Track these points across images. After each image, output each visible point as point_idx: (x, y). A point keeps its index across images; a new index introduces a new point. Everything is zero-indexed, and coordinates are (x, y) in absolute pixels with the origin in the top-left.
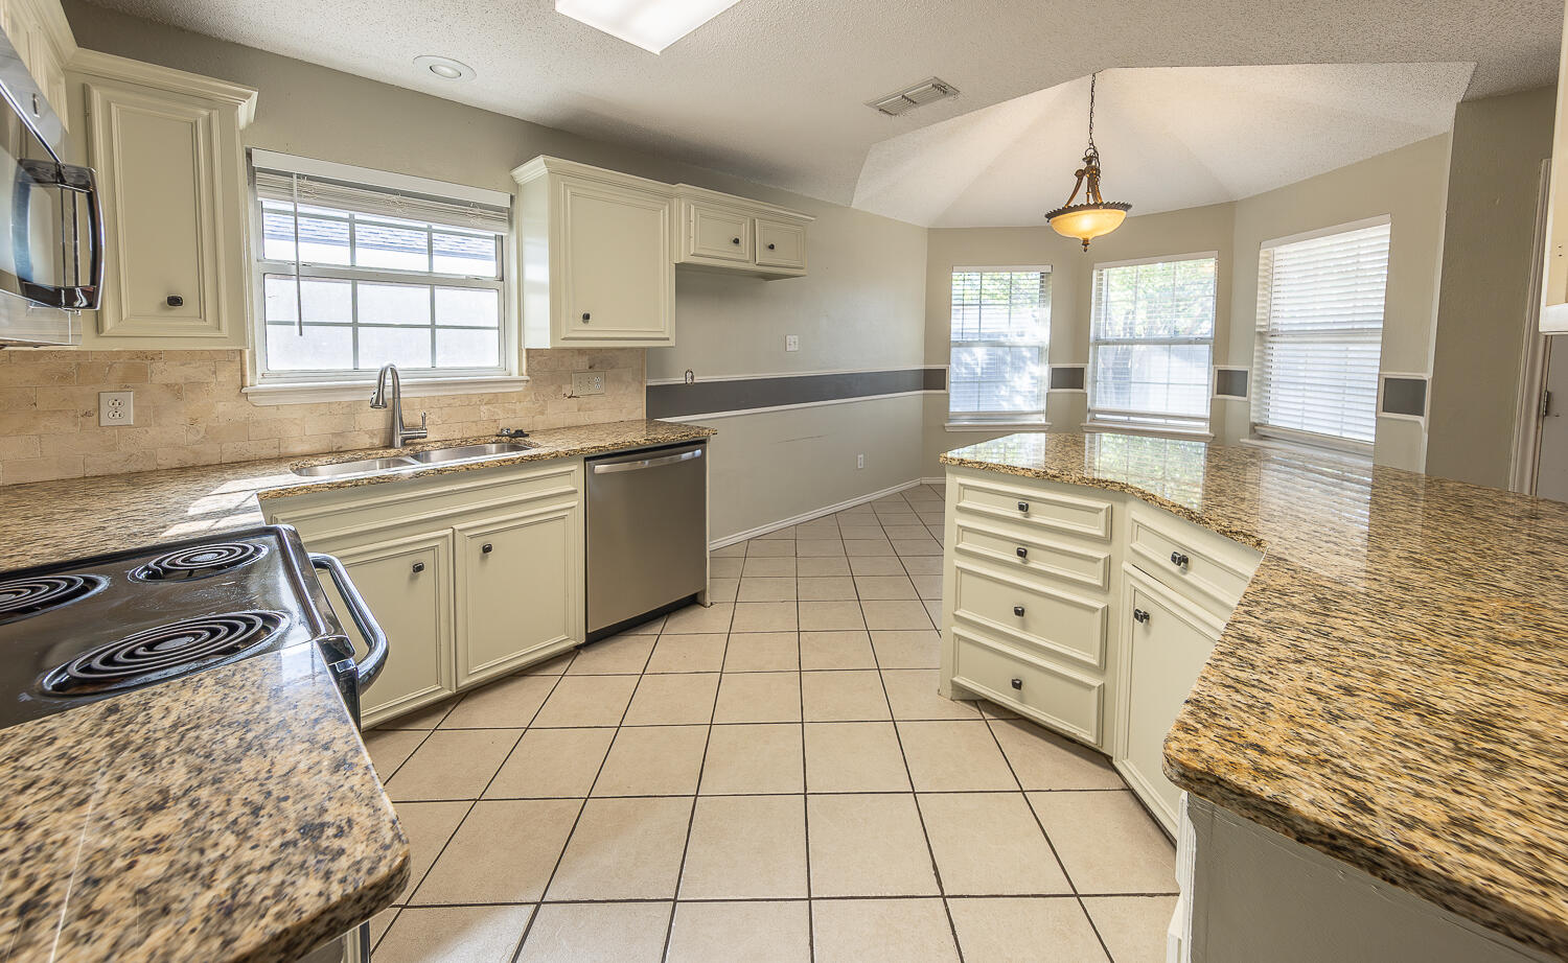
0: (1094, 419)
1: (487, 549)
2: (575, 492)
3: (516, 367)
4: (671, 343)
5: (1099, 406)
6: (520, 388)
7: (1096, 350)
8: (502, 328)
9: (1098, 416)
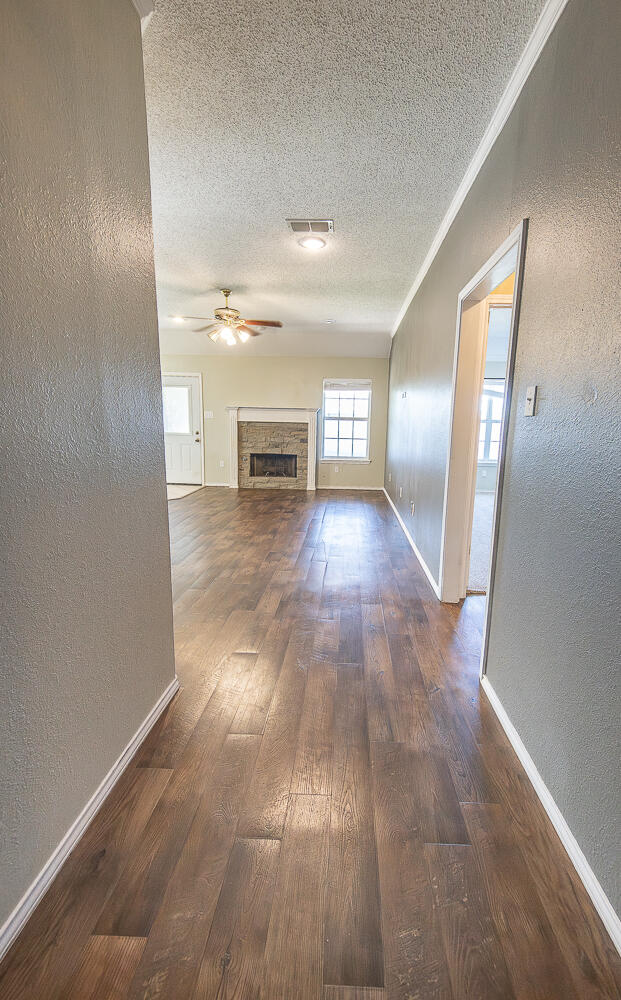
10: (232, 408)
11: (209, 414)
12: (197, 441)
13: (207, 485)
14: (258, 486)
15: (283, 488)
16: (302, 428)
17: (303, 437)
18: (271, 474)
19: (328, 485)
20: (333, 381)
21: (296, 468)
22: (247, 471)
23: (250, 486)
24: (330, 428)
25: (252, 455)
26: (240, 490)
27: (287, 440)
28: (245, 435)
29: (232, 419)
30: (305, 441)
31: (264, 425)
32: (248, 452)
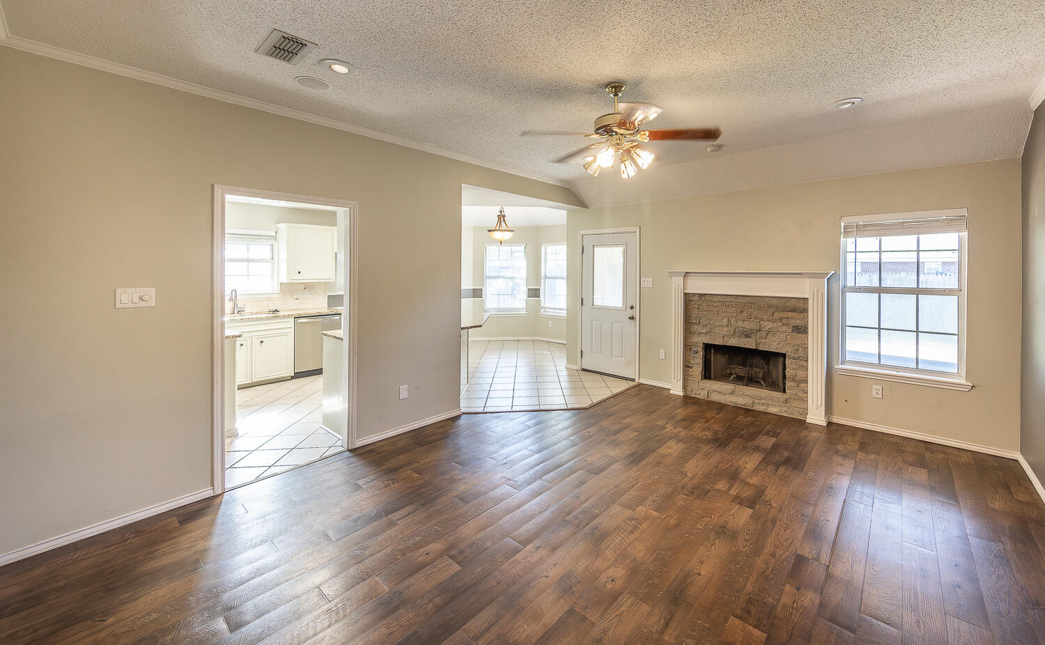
0: (545, 311)
1: (262, 342)
2: (291, 328)
3: (276, 289)
4: (334, 280)
5: (547, 305)
6: (277, 296)
7: (545, 281)
8: (272, 275)
9: (547, 310)
10: (677, 274)
11: (647, 282)
12: (632, 318)
13: (642, 381)
14: (715, 397)
15: (761, 408)
16: (798, 307)
17: (798, 323)
18: (739, 379)
19: (856, 418)
20: (861, 220)
21: (784, 376)
22: (698, 369)
23: (702, 395)
24: (858, 308)
25: (707, 347)
26: (686, 397)
27: (768, 325)
28: (695, 314)
29: (675, 290)
30: (802, 330)
31: (727, 299)
32: (700, 340)
